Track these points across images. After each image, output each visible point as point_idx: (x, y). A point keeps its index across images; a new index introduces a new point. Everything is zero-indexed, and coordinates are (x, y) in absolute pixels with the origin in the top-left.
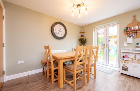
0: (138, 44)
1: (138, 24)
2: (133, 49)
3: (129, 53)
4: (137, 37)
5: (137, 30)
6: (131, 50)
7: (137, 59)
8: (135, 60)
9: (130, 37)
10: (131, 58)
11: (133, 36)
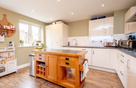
0: (10, 43)
1: (8, 24)
2: (7, 48)
3: (2, 52)
4: (8, 37)
5: (8, 30)
6: (6, 48)
7: (10, 56)
8: (9, 57)
9: (2, 35)
10: (4, 57)
11: (5, 35)
